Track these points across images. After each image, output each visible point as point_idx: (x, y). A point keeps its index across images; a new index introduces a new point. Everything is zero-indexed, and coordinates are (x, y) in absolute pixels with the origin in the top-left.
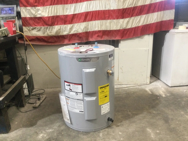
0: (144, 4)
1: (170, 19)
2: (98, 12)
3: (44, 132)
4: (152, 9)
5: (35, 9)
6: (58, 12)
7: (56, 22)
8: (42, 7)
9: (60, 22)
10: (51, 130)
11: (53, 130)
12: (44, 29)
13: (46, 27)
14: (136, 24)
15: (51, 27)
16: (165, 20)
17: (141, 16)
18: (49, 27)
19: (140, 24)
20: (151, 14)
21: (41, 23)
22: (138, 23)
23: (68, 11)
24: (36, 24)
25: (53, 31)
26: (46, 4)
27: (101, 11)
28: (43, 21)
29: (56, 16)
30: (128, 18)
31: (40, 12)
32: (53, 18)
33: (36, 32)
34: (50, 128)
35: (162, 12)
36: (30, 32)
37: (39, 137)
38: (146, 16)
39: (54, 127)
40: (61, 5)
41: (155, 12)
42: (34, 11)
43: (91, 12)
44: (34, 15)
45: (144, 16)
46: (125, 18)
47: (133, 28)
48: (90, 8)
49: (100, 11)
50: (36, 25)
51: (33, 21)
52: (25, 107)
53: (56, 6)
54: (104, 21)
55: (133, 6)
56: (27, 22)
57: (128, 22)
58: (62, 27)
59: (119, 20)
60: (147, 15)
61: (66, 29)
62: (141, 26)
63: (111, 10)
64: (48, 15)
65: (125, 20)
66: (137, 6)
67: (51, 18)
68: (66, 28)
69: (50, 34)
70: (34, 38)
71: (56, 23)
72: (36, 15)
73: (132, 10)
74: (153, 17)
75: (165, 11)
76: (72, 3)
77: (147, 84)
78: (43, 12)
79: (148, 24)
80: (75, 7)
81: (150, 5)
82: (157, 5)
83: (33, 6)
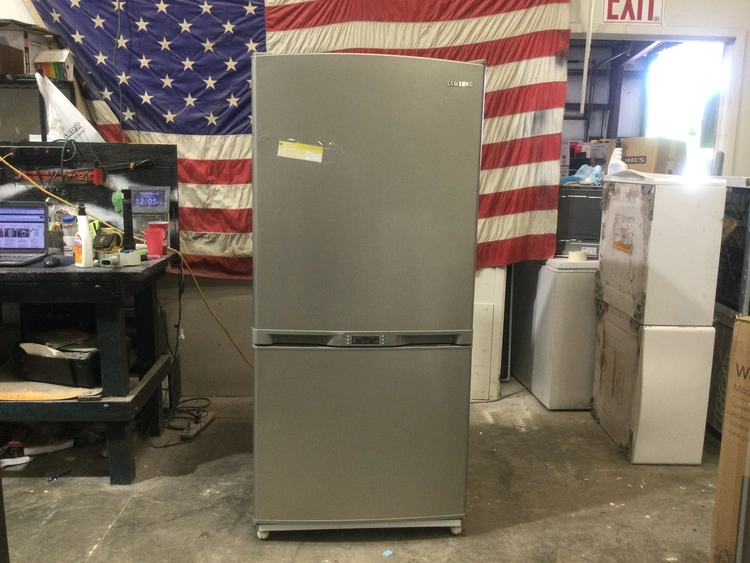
1: (547, 232)
3: (214, 486)
4: (501, 205)
5: (208, 188)
8: (225, 186)
10: (229, 483)
11: (235, 483)
12: (226, 238)
13: (231, 234)
15: (243, 235)
16: (535, 233)
18: (238, 235)
20: (498, 217)
21: (218, 225)
24: (205, 226)
26: (236, 178)
28: (225, 218)
31: (218, 197)
33: (203, 246)
35: (527, 214)
36: (187, 244)
37: (203, 495)
38: (485, 223)
41: (507, 214)
42: (205, 192)
44: (204, 203)
50: (205, 229)
51: (199, 219)
52: (163, 436)
60: (488, 220)
64: (240, 205)
67: (245, 214)
69: (239, 252)
70: (196, 260)
72: (208, 204)
74: (503, 225)
75: (534, 213)
78: (227, 197)
79: (490, 240)
81: (497, 196)
82: (514, 198)
83: (203, 180)
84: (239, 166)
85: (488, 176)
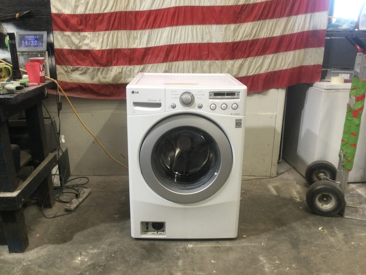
0: (270, 36)
1: (316, 63)
2: (189, 46)
3: (84, 253)
4: (285, 44)
5: (79, 35)
6: (119, 42)
7: (115, 60)
8: (91, 33)
9: (122, 61)
10: (96, 251)
11: (100, 251)
12: (94, 70)
13: (97, 67)
14: (256, 69)
15: (106, 69)
16: (307, 64)
17: (265, 56)
18: (102, 68)
19: (263, 71)
20: (282, 53)
21: (88, 61)
22: (259, 68)
23: (137, 41)
24: (80, 62)
25: (108, 76)
26: (98, 27)
27: (195, 44)
28: (92, 56)
29: (116, 49)
30: (242, 59)
31: (87, 41)
32: (111, 54)
33: (78, 76)
34: (94, 247)
35: (302, 51)
36: (68, 75)
37: (75, 262)
38: (273, 57)
39: (102, 246)
40: (125, 31)
41: (289, 50)
42: (77, 38)
43: (176, 45)
44: (77, 45)
45: (271, 56)
46: (237, 59)
47: (250, 76)
48: (176, 38)
49: (192, 44)
50: (79, 64)
51: (75, 57)
52: (54, 208)
53: (116, 32)
54: (199, 62)
55: (251, 39)
56: (64, 58)
57: (242, 65)
58: (124, 69)
59: (225, 61)
60: (276, 55)
61: (132, 73)
62: (265, 73)
63: (212, 43)
64: (102, 47)
65: (237, 62)
66: (259, 39)
67: (106, 53)
68: (132, 71)
69: (103, 80)
70: (74, 86)
71: (114, 62)
72: (80, 46)
73: (249, 45)
74: (285, 59)
75: (307, 50)
76: (144, 29)
77: (271, 177)
78: (93, 41)
79: (276, 70)
80: (149, 36)
81: (282, 38)
82: (294, 40)
83: (75, 29)
84: (100, 18)
85: (276, 23)
